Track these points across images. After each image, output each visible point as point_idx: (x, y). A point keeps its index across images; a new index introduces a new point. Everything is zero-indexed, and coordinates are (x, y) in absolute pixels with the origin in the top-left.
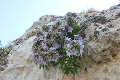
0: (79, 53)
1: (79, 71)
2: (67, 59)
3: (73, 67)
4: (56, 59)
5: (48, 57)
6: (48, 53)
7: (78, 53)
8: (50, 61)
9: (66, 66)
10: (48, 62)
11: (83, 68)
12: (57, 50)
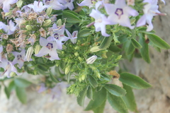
0: (141, 13)
1: (144, 106)
2: (95, 49)
3: (118, 83)
4: (50, 46)
5: (20, 42)
6: (20, 22)
7: (134, 13)
8: (27, 57)
9: (91, 76)
10: (21, 63)
11: (157, 94)
12: (55, 12)
